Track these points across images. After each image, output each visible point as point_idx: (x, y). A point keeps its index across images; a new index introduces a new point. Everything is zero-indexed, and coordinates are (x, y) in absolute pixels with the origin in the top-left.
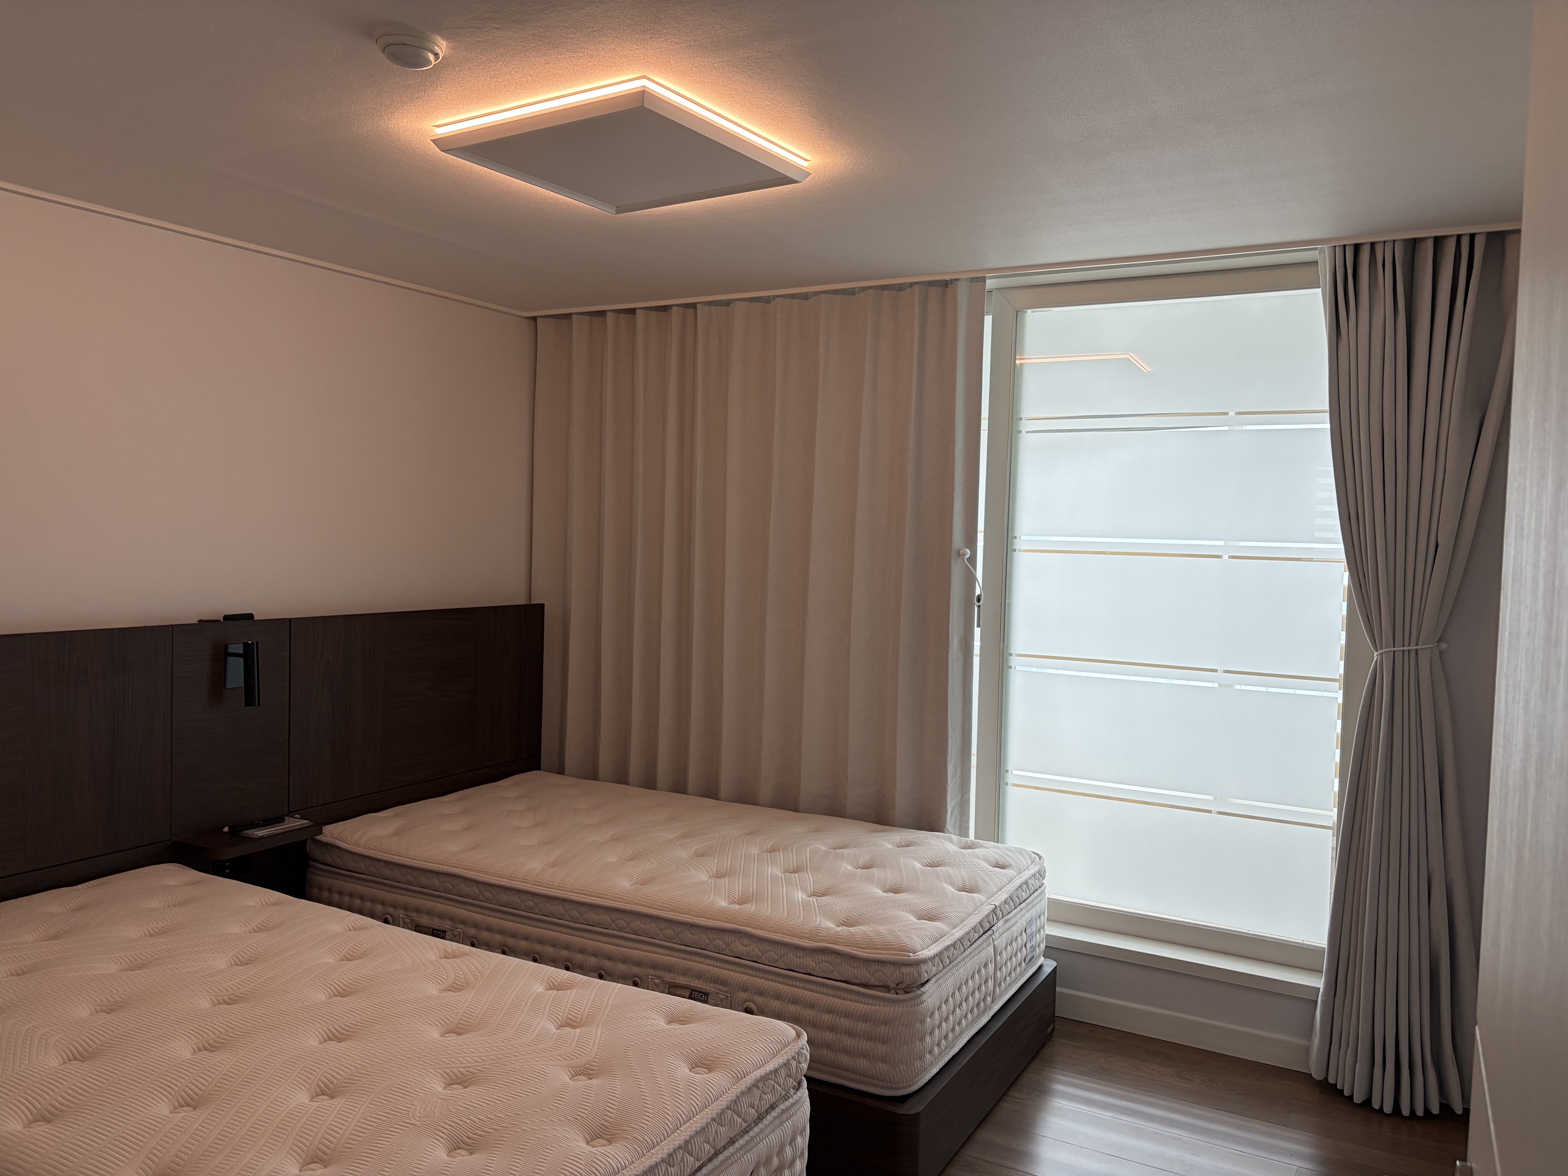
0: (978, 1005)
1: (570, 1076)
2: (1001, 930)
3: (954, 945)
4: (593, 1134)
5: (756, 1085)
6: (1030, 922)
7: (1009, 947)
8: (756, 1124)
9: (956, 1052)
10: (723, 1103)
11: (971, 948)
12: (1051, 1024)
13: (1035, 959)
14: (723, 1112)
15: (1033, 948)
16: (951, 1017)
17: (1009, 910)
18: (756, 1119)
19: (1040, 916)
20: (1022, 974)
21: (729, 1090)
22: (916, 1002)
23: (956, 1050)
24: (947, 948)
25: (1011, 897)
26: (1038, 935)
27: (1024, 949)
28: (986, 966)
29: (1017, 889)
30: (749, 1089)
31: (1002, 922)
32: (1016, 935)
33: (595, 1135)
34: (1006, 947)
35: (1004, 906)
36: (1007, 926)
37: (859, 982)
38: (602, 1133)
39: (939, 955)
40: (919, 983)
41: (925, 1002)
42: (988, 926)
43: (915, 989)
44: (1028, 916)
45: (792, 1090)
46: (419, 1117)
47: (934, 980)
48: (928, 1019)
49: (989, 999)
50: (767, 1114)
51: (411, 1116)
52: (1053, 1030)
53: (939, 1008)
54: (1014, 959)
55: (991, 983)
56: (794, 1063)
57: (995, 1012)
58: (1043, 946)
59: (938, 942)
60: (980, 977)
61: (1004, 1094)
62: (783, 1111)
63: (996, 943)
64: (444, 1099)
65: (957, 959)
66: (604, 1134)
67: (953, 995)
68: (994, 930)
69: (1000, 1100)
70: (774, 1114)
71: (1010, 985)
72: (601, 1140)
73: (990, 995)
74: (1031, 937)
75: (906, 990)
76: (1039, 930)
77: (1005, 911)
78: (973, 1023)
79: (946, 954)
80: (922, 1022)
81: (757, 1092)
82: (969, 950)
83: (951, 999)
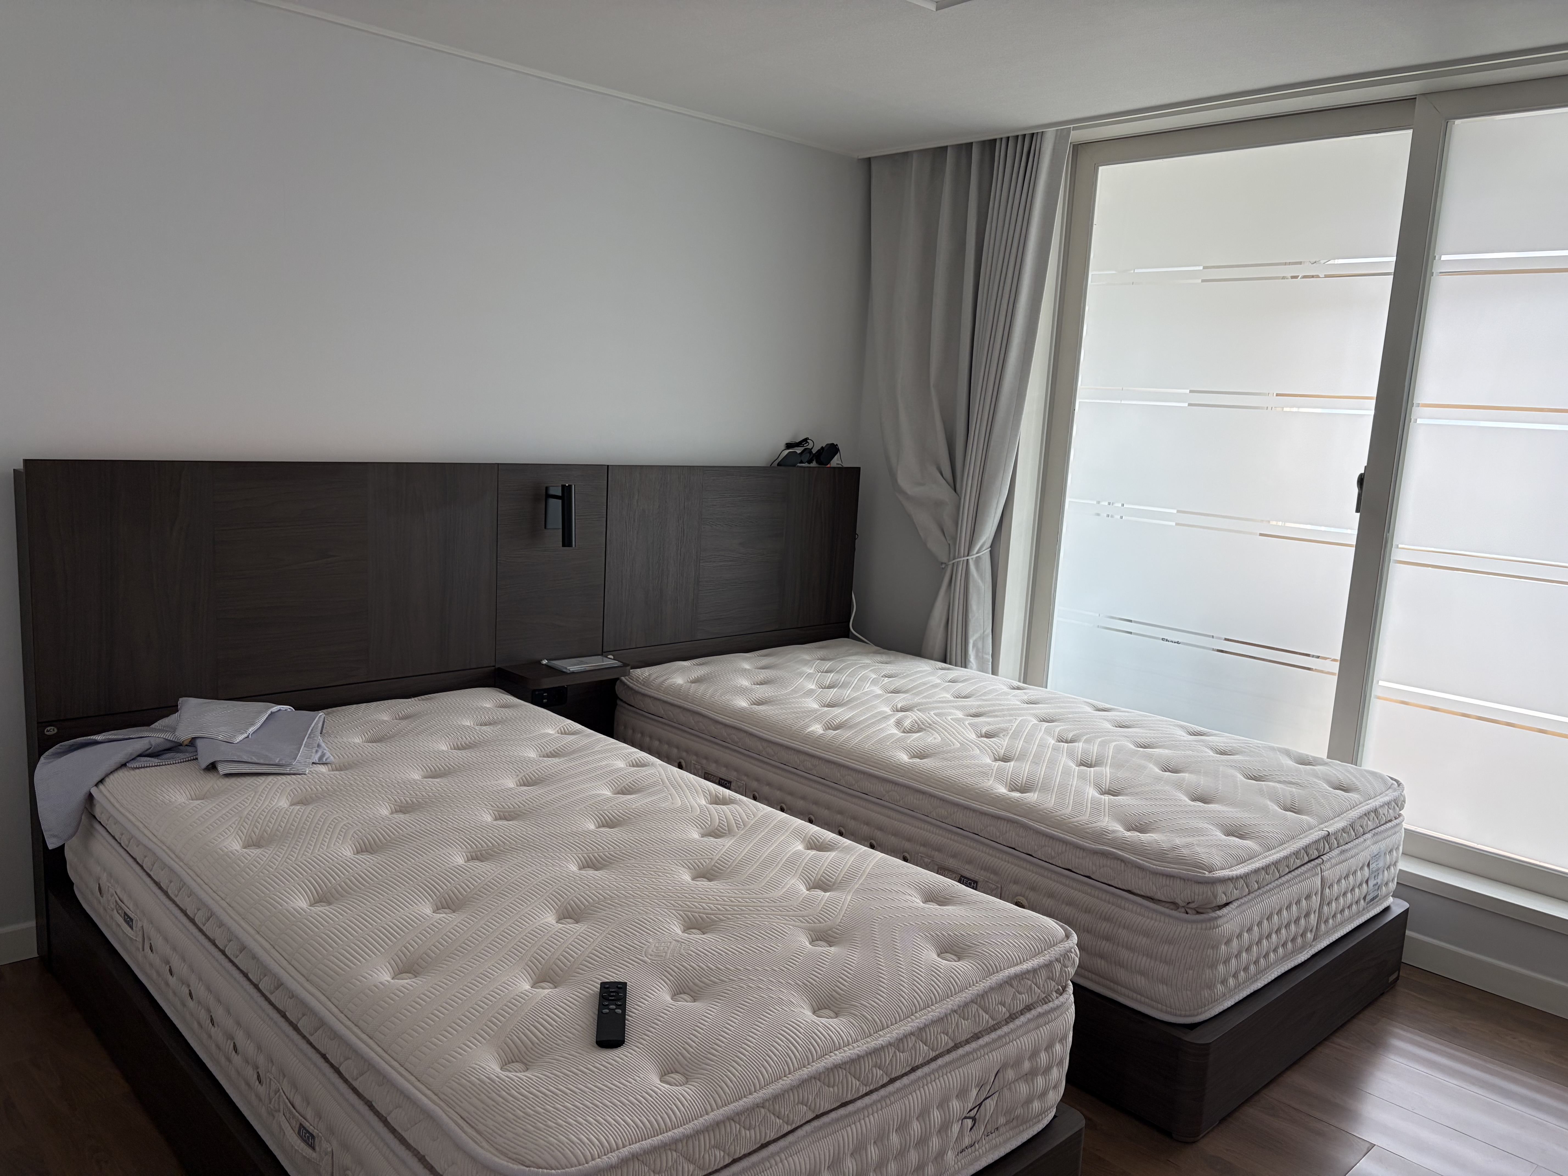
0: (1294, 940)
1: (811, 940)
2: (1333, 861)
3: (1266, 868)
4: (821, 1003)
5: (1009, 982)
6: (1376, 857)
7: (1343, 881)
8: (1007, 1023)
9: (1259, 987)
10: (966, 995)
11: (1290, 875)
12: (1396, 971)
13: (1380, 899)
14: (966, 1005)
15: (1378, 887)
16: (1255, 948)
17: (1347, 840)
18: (1008, 1018)
19: (1391, 851)
20: (1359, 913)
21: (977, 983)
22: (1212, 924)
23: (1259, 985)
24: (1256, 871)
25: (1352, 825)
26: (1386, 872)
27: (1364, 885)
28: (1308, 897)
29: (1360, 817)
30: (1001, 985)
31: (1336, 852)
32: (1355, 868)
33: (824, 1005)
34: (1339, 881)
35: (1342, 834)
36: (1343, 857)
37: (1142, 893)
38: (831, 1004)
39: (1245, 877)
40: (1214, 905)
41: (1220, 927)
42: (1316, 854)
43: (1210, 910)
44: (1375, 849)
45: (1054, 994)
46: (651, 955)
47: (1236, 904)
48: (1223, 947)
49: (1309, 936)
50: (1022, 1014)
51: (643, 953)
52: (1397, 979)
53: (1240, 936)
54: (1349, 895)
55: (1313, 918)
56: (1058, 966)
57: (1317, 951)
58: (1393, 886)
59: (1246, 864)
60: (1299, 909)
61: (1326, 1039)
62: (1040, 1015)
63: (1325, 874)
64: (678, 941)
65: (1269, 886)
66: (833, 1005)
67: (1260, 924)
68: (1325, 859)
69: (1320, 1044)
70: (1029, 1016)
71: (1342, 924)
72: (827, 1011)
73: (1311, 931)
74: (1376, 873)
75: (1200, 910)
76: (1389, 867)
77: (1341, 841)
78: (1285, 959)
79: (1254, 878)
80: (1215, 947)
81: (1010, 991)
82: (1286, 877)
83: (1256, 928)
